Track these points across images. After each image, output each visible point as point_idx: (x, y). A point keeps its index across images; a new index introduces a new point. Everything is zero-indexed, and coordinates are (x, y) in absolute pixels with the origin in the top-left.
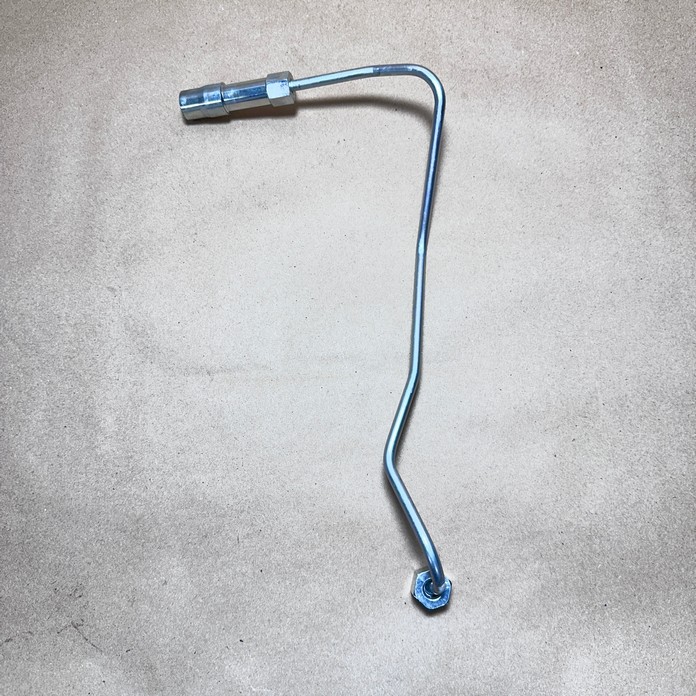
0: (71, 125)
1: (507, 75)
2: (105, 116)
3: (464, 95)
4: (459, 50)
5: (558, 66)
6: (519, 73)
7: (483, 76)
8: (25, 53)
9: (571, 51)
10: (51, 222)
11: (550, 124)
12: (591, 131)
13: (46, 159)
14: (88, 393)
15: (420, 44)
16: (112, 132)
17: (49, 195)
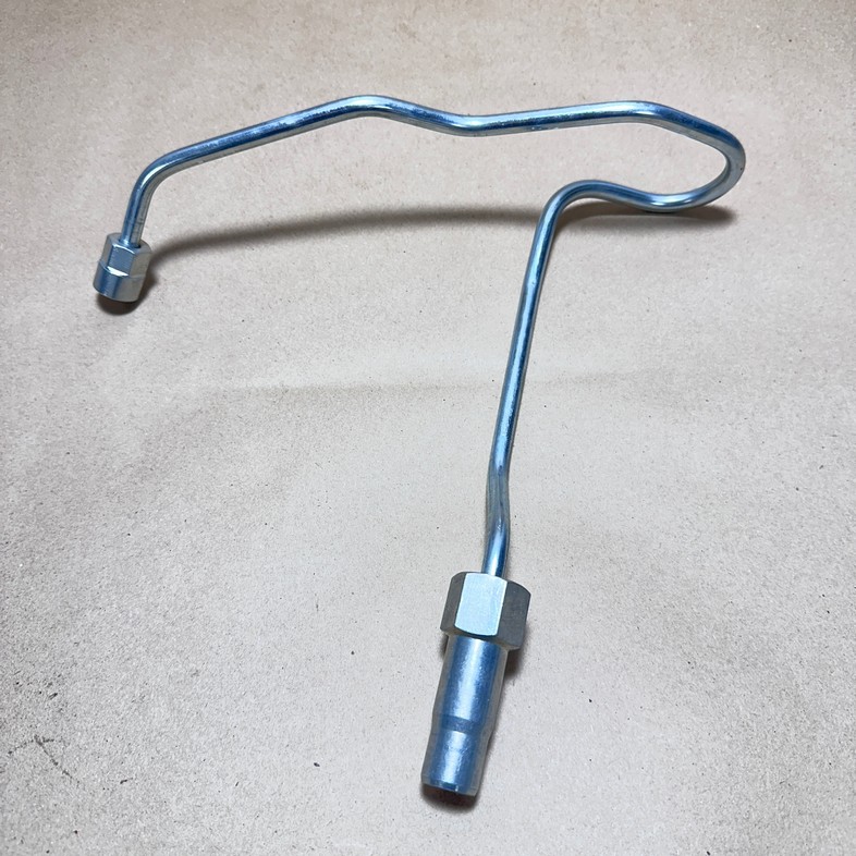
0: (117, 103)
1: (673, 47)
2: (161, 93)
3: (621, 67)
4: (611, 23)
5: (735, 38)
6: (689, 46)
7: (642, 48)
8: (67, 33)
9: (749, 24)
10: (79, 206)
11: (733, 97)
12: (787, 105)
13: (80, 138)
14: (106, 410)
15: (560, 19)
16: (168, 110)
17: (80, 177)
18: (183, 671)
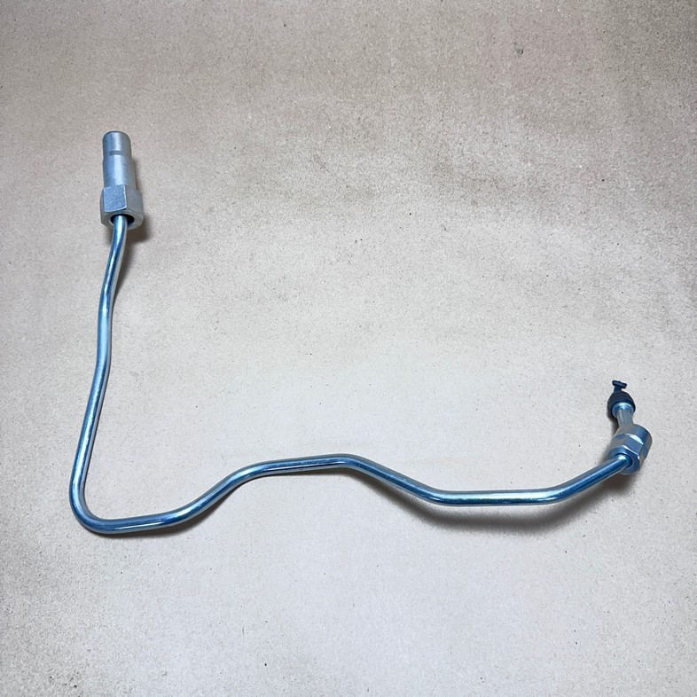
18: (157, 672)
